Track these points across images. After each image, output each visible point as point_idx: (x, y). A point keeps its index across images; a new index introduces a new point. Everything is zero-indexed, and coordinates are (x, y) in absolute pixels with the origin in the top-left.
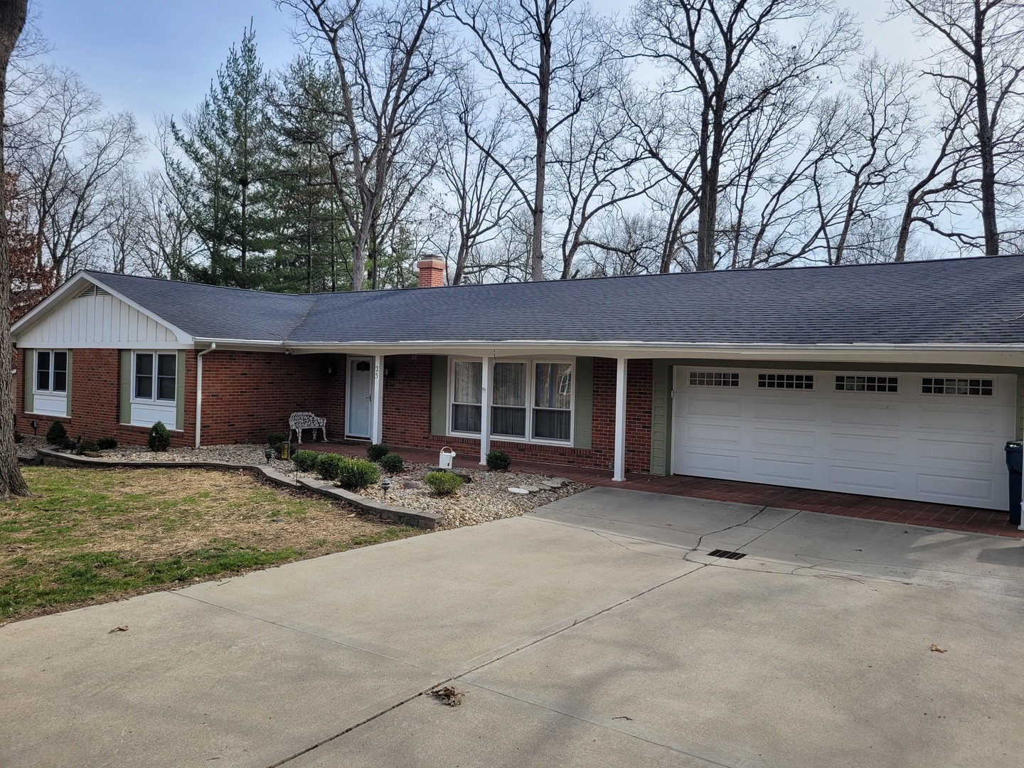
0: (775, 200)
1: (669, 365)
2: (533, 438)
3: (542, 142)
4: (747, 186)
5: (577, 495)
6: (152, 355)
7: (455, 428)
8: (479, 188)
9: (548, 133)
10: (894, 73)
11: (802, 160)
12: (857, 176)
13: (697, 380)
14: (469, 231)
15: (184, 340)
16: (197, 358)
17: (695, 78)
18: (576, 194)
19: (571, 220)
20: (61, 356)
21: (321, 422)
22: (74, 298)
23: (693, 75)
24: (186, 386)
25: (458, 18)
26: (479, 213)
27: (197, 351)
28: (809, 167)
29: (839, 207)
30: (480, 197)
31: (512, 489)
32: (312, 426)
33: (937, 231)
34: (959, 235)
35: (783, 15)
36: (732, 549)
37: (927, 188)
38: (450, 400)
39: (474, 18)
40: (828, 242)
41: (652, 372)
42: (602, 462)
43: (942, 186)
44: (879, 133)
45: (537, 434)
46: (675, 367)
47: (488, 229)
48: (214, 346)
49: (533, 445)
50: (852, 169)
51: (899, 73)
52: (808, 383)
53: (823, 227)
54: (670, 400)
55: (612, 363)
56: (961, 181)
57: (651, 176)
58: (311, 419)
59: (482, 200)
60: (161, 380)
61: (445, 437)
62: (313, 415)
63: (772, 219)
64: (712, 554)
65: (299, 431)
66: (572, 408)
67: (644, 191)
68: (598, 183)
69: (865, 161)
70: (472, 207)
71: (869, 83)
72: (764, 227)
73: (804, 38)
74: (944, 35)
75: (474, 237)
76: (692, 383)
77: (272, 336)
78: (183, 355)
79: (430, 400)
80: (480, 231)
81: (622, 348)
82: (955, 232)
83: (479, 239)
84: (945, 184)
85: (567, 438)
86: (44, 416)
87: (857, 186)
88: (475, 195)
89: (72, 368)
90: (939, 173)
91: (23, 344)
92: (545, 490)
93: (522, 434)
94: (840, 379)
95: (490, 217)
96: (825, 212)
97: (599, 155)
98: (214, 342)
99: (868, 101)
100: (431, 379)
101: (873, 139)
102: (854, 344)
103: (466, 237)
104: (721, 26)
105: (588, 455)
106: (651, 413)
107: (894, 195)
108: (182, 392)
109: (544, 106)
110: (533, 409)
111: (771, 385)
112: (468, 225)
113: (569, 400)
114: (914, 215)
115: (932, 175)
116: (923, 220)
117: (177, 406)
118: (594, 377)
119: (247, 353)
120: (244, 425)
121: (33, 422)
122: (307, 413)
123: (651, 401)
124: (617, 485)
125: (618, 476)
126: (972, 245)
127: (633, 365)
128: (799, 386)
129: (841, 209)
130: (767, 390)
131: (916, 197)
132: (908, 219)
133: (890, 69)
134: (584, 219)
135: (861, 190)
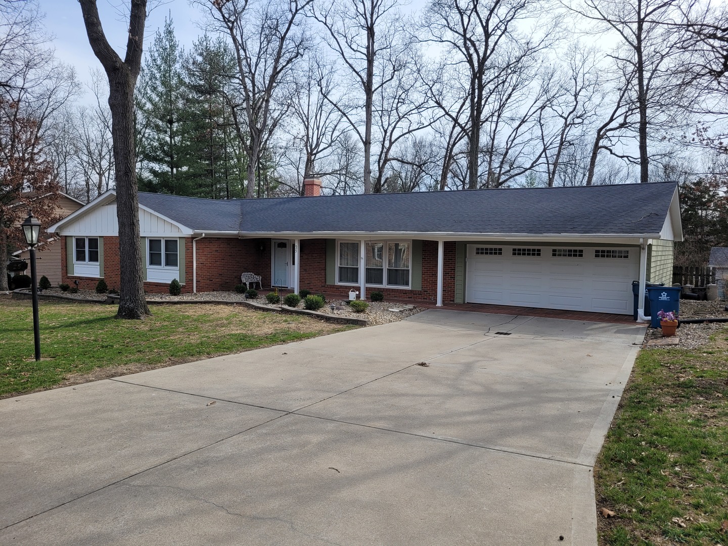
0: (515, 132)
1: (464, 244)
2: (387, 285)
3: (370, 98)
4: (497, 122)
5: (422, 312)
6: (161, 240)
7: (341, 280)
8: (318, 121)
9: (373, 92)
10: (589, 53)
11: (532, 106)
12: (566, 119)
13: (480, 252)
14: (312, 150)
15: (187, 232)
16: (192, 242)
17: (465, 55)
18: (386, 127)
19: (383, 145)
20: (93, 242)
21: (258, 278)
22: (103, 206)
23: (464, 54)
24: (186, 258)
25: (316, 18)
26: (318, 139)
27: (192, 238)
28: (536, 111)
29: (554, 137)
30: (319, 127)
31: (390, 309)
32: (253, 281)
33: (614, 154)
34: (627, 157)
35: (521, 16)
36: (505, 332)
37: (608, 127)
38: (338, 264)
39: (326, 17)
40: (547, 159)
41: (455, 248)
42: (428, 297)
43: (618, 125)
44: (579, 92)
45: (389, 283)
46: (468, 245)
47: (324, 149)
48: (204, 235)
49: (388, 289)
50: (563, 115)
51: (592, 53)
52: (538, 253)
53: (545, 150)
54: (465, 263)
55: (435, 244)
56: (629, 123)
57: (434, 115)
58: (252, 276)
59: (320, 128)
60: (167, 255)
61: (335, 285)
62: (253, 274)
63: (513, 145)
64: (496, 333)
65: (247, 283)
66: (410, 268)
67: (430, 125)
68: (400, 119)
69: (571, 109)
70: (313, 134)
71: (574, 59)
72: (508, 150)
73: (533, 30)
74: (619, 33)
75: (315, 154)
76: (478, 253)
77: (231, 228)
78: (184, 241)
79: (325, 264)
80: (319, 150)
81: (441, 236)
82: (625, 155)
83: (318, 156)
84: (620, 124)
85: (407, 284)
86: (83, 277)
87: (566, 125)
88: (316, 125)
89: (103, 248)
90: (615, 118)
91: (65, 233)
92: (406, 310)
93: (381, 283)
94: (554, 251)
95: (325, 140)
96: (546, 140)
97: (400, 100)
98: (204, 232)
99: (573, 70)
100: (326, 252)
101: (576, 95)
102: (561, 234)
103: (310, 154)
104: (481, 21)
105: (420, 293)
106: (455, 270)
107: (589, 130)
108: (184, 262)
109: (370, 74)
110: (388, 269)
111: (519, 254)
112: (311, 146)
113: (408, 263)
114: (600, 144)
115: (612, 120)
116: (606, 148)
117: (180, 270)
118: (423, 251)
119: (218, 238)
120: (217, 280)
121: (76, 281)
122: (250, 273)
123: (455, 264)
124: (439, 308)
125: (439, 303)
126: (635, 163)
127: (447, 244)
128: (534, 254)
129: (556, 138)
130: (517, 257)
131: (601, 133)
132: (597, 147)
133: (587, 49)
134: (391, 143)
135: (568, 129)
